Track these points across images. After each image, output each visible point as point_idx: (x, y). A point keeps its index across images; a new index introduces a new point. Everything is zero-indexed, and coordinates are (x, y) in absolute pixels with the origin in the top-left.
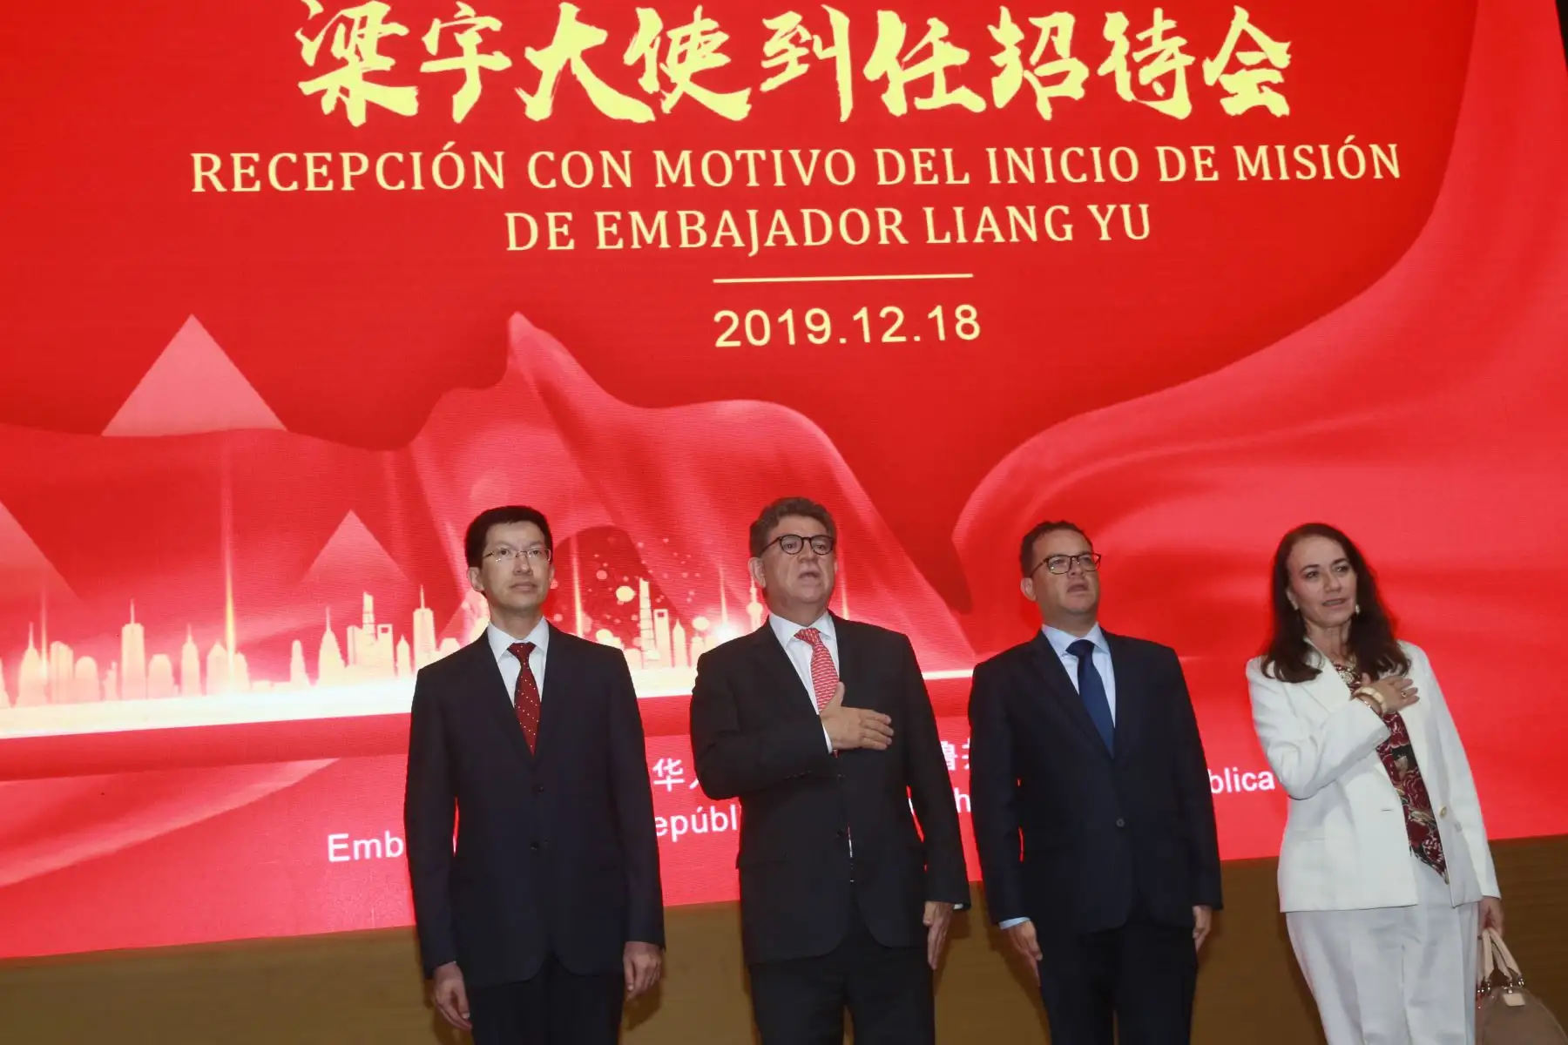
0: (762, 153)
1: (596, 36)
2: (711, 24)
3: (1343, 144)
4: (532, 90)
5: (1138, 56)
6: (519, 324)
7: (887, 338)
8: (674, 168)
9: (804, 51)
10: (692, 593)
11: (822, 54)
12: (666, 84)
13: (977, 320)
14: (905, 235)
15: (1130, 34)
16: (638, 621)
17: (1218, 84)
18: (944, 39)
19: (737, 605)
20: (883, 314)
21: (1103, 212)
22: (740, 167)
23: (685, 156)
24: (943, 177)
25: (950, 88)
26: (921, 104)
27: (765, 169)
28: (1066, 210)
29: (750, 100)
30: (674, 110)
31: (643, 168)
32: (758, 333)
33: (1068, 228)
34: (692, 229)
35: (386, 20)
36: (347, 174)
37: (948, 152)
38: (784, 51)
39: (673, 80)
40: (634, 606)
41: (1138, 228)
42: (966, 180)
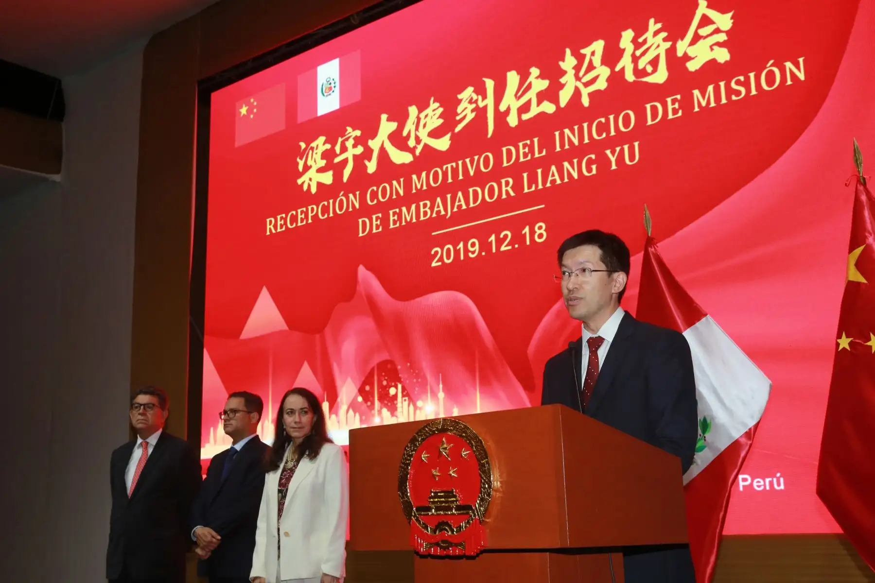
0: (454, 164)
1: (393, 126)
2: (437, 105)
3: (766, 68)
4: (369, 160)
5: (638, 53)
6: (362, 270)
7: (503, 248)
8: (419, 182)
9: (474, 106)
10: (417, 389)
11: (481, 104)
12: (418, 140)
13: (545, 230)
14: (514, 191)
15: (634, 41)
16: (397, 404)
17: (685, 54)
18: (537, 78)
19: (434, 395)
20: (502, 236)
21: (613, 153)
22: (445, 174)
23: (424, 174)
24: (533, 154)
25: (539, 103)
26: (525, 117)
27: (455, 171)
28: (593, 156)
29: (451, 139)
30: (420, 153)
31: (408, 185)
32: (448, 257)
33: (594, 167)
34: (425, 210)
35: (324, 144)
36: (310, 215)
37: (536, 140)
38: (466, 108)
39: (421, 138)
40: (395, 396)
41: (632, 158)
42: (544, 153)
